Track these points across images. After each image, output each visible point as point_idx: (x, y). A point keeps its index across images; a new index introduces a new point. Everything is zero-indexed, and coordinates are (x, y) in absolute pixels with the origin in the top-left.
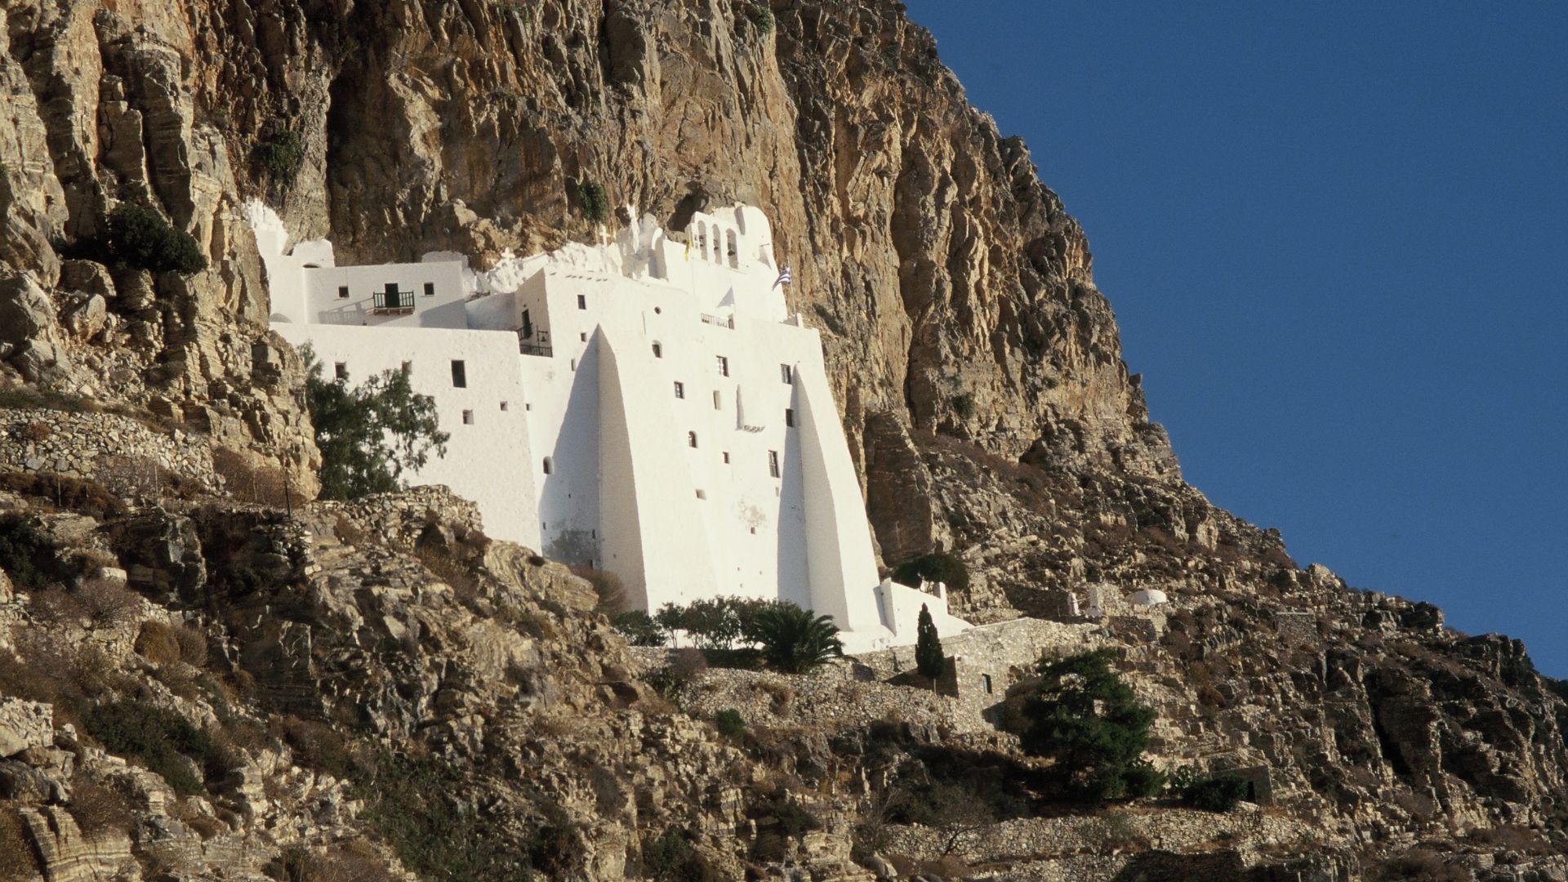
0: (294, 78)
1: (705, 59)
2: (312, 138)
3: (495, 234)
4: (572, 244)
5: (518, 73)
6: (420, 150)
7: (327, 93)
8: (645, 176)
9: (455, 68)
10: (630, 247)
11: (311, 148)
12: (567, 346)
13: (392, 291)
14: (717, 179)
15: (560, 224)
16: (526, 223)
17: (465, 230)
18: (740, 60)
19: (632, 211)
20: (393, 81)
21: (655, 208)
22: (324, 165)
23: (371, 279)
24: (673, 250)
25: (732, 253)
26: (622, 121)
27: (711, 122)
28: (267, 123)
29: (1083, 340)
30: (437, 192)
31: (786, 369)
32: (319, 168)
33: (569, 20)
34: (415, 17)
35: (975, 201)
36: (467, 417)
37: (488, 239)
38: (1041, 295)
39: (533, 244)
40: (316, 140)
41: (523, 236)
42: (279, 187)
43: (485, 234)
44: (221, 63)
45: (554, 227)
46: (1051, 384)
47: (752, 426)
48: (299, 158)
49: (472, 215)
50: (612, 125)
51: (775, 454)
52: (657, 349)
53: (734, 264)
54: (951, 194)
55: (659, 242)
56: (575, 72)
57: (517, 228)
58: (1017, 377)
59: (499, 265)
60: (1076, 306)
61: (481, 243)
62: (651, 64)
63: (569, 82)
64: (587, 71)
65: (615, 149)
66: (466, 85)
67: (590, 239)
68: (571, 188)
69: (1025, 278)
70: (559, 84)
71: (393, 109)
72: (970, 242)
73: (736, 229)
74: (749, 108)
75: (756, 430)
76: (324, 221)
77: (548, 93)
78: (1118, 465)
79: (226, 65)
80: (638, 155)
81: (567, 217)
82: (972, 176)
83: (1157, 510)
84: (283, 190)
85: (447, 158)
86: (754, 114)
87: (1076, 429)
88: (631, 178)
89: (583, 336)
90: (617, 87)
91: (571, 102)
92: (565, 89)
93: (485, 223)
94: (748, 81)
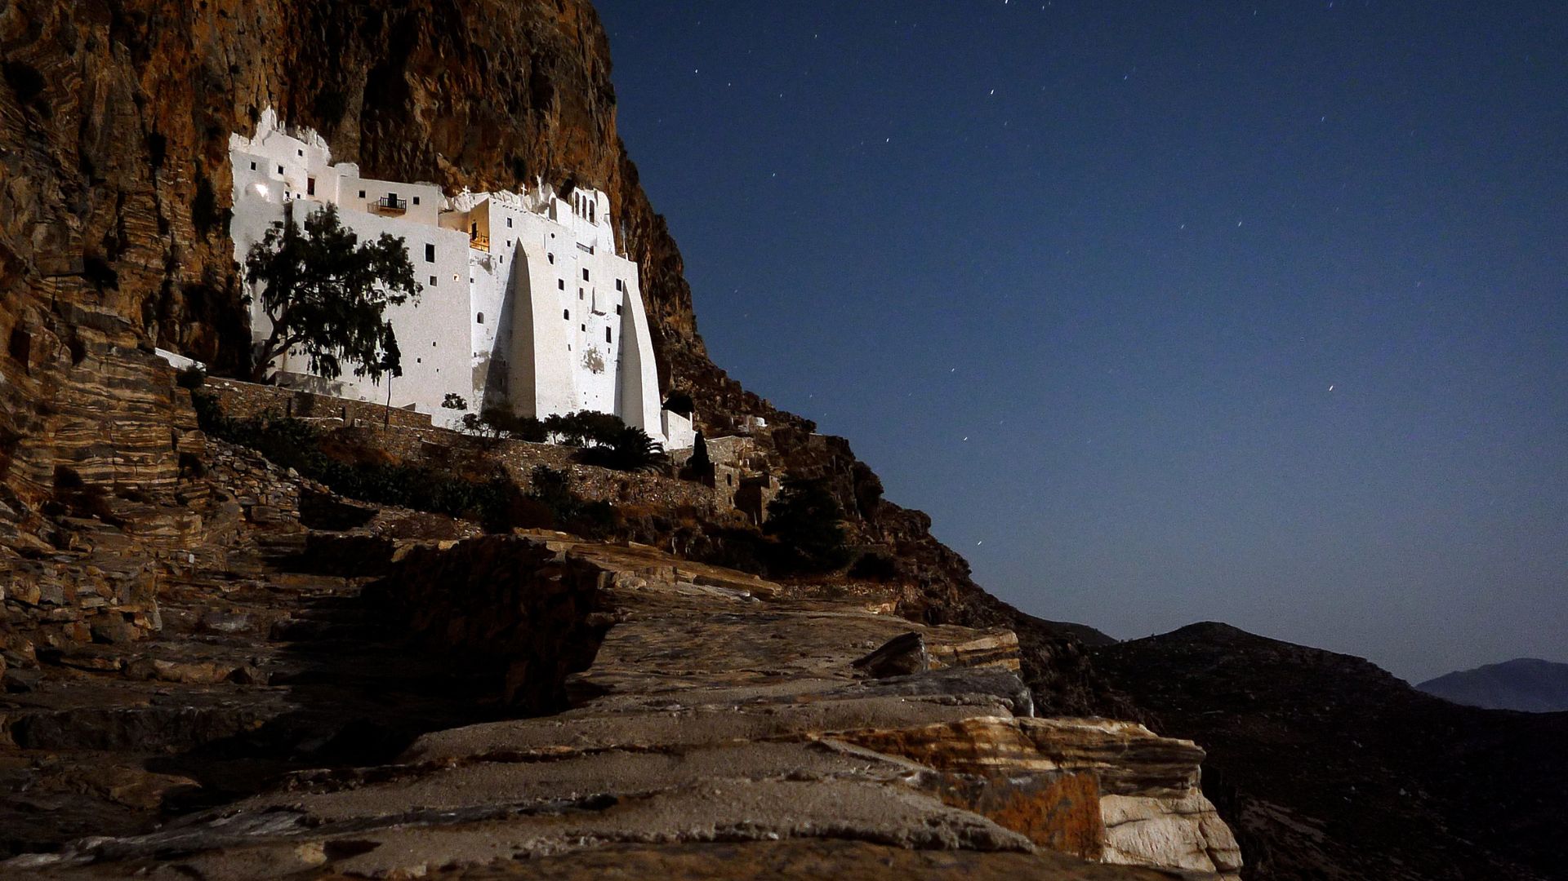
0: (346, 62)
1: (583, 109)
2: (353, 100)
3: (460, 177)
4: (505, 191)
5: (483, 86)
6: (419, 119)
7: (366, 76)
8: (548, 162)
9: (446, 76)
10: (537, 201)
11: (351, 106)
12: (499, 249)
13: (393, 198)
14: (584, 173)
15: (500, 178)
16: (480, 175)
17: (442, 171)
18: (600, 116)
19: (539, 180)
20: (407, 75)
21: (553, 182)
22: (358, 118)
23: (380, 189)
24: (561, 205)
25: (592, 214)
26: (538, 128)
27: (583, 143)
28: (326, 86)
29: (681, 299)
30: (427, 146)
31: (619, 282)
32: (355, 119)
33: (514, 67)
34: (424, 40)
35: (648, 236)
36: (433, 280)
37: (455, 179)
38: (667, 278)
39: (482, 187)
40: (356, 101)
41: (477, 182)
42: (329, 125)
43: (454, 175)
44: (301, 46)
45: (495, 179)
46: (669, 315)
47: (599, 311)
48: (344, 110)
49: (448, 164)
50: (534, 130)
51: (609, 330)
52: (551, 258)
53: (592, 220)
54: (639, 231)
55: (553, 200)
56: (515, 95)
57: (474, 175)
58: (657, 310)
59: (461, 194)
60: (680, 285)
61: (451, 180)
62: (557, 103)
63: (510, 100)
64: (522, 96)
65: (533, 143)
66: (452, 86)
67: (516, 191)
68: (507, 157)
69: (662, 270)
70: (505, 100)
71: (405, 92)
72: (645, 252)
73: (594, 200)
74: (602, 142)
75: (602, 314)
76: (355, 152)
77: (498, 102)
78: (690, 350)
79: (304, 48)
80: (545, 150)
81: (504, 174)
82: (648, 226)
83: (708, 370)
84: (331, 127)
85: (434, 126)
86: (604, 146)
87: (678, 333)
88: (541, 161)
89: (509, 243)
90: (537, 110)
91: (511, 111)
92: (508, 103)
93: (454, 169)
94: (602, 126)
